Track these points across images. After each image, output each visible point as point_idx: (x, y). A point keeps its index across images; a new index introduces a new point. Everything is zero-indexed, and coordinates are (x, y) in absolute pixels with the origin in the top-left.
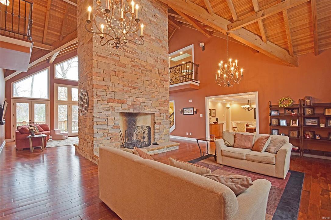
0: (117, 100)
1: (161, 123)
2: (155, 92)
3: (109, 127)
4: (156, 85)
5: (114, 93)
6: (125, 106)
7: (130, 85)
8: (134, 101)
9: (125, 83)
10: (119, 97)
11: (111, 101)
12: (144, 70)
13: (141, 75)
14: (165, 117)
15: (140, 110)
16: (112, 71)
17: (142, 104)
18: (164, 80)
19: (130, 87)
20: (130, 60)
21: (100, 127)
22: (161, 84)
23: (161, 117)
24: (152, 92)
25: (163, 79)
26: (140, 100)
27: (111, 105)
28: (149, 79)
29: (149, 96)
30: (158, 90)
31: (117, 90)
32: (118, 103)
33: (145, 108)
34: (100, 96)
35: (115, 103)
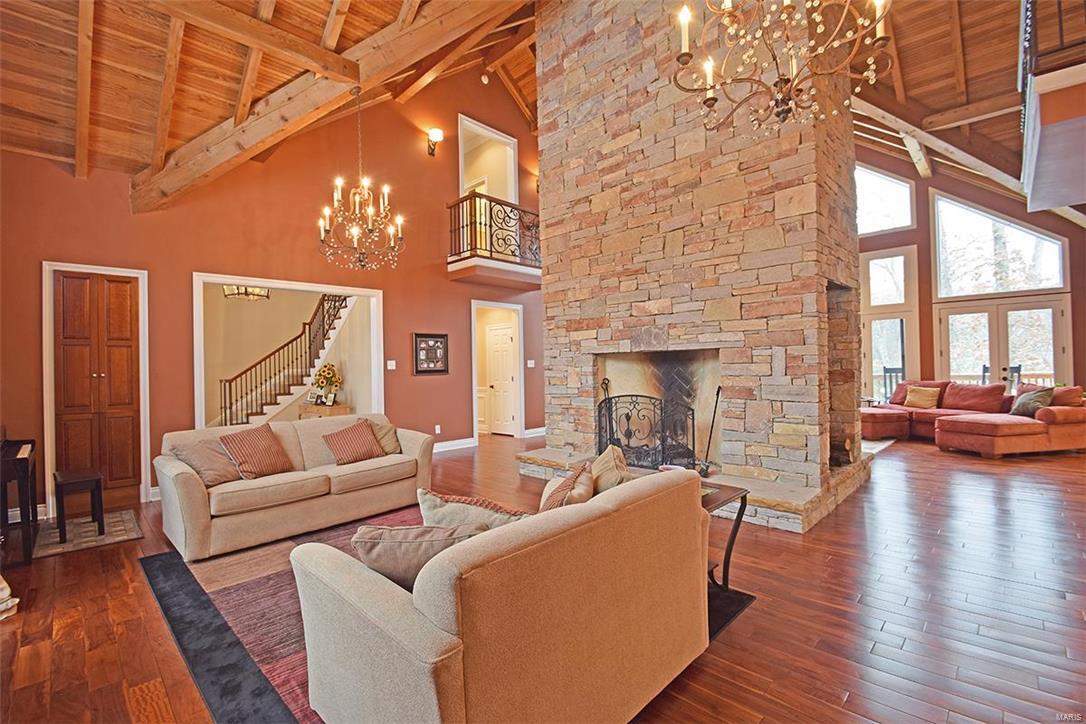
0: (586, 322)
1: (750, 391)
2: (717, 261)
3: (570, 391)
4: (721, 232)
5: (578, 303)
6: (605, 334)
7: (619, 268)
8: (631, 315)
9: (603, 269)
10: (591, 312)
11: (574, 326)
12: (666, 197)
13: (656, 219)
14: (779, 364)
15: (655, 343)
16: (574, 247)
17: (660, 321)
18: (778, 187)
19: (619, 275)
20: (619, 188)
21: (554, 390)
22: (754, 212)
23: (753, 367)
24: (704, 263)
25: (770, 183)
26: (653, 306)
27: (575, 336)
28: (684, 220)
29: (686, 285)
30: (737, 247)
31: (585, 294)
32: (588, 328)
33: (672, 332)
34: (553, 318)
35: (581, 329)
